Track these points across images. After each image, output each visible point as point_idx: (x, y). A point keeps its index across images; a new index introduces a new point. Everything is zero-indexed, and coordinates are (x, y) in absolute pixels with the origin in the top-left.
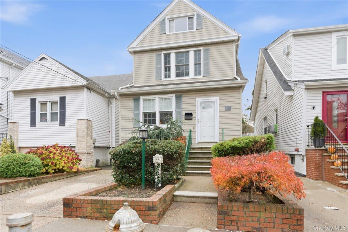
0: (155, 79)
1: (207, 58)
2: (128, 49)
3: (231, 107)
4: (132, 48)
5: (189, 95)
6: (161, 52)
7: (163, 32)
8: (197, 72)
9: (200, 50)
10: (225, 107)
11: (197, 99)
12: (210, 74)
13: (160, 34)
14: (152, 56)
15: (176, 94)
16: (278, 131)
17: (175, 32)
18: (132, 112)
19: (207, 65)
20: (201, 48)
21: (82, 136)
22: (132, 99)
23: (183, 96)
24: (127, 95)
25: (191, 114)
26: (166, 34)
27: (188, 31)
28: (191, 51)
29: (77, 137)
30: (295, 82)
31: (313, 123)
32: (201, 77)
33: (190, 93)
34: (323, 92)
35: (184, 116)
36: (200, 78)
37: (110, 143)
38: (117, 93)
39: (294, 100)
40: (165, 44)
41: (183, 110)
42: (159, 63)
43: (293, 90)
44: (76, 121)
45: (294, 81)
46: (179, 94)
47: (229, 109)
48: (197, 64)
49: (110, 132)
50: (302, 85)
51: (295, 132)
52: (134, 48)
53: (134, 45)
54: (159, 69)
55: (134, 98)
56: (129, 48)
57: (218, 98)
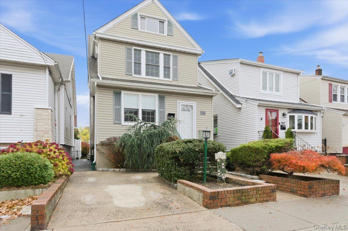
0: (125, 73)
1: (175, 64)
2: (94, 33)
3: (205, 112)
4: (99, 33)
5: (171, 97)
6: (132, 46)
7: (135, 27)
8: (167, 75)
9: (170, 55)
10: (201, 111)
11: (178, 101)
12: (179, 79)
13: (132, 28)
14: (123, 49)
15: (160, 94)
16: (218, 133)
17: (146, 31)
18: (112, 106)
19: (175, 70)
20: (171, 54)
21: (44, 129)
22: (113, 92)
23: (166, 97)
24: (107, 86)
25: (174, 115)
26: (138, 29)
27: (159, 33)
28: (161, 54)
29: (36, 130)
30: (247, 99)
31: (264, 130)
32: (171, 80)
33: (172, 95)
34: (266, 109)
35: (166, 116)
36: (169, 81)
37: (57, 139)
38: (97, 83)
39: (241, 112)
40: (138, 40)
41: (166, 110)
42: (129, 57)
43: (242, 104)
44: (34, 110)
45: (242, 97)
46: (163, 95)
47: (203, 113)
48: (167, 68)
49: (57, 126)
50: (257, 102)
51: (245, 135)
52: (102, 34)
53: (102, 31)
54: (129, 64)
55: (114, 92)
56: (97, 33)
57: (195, 103)
